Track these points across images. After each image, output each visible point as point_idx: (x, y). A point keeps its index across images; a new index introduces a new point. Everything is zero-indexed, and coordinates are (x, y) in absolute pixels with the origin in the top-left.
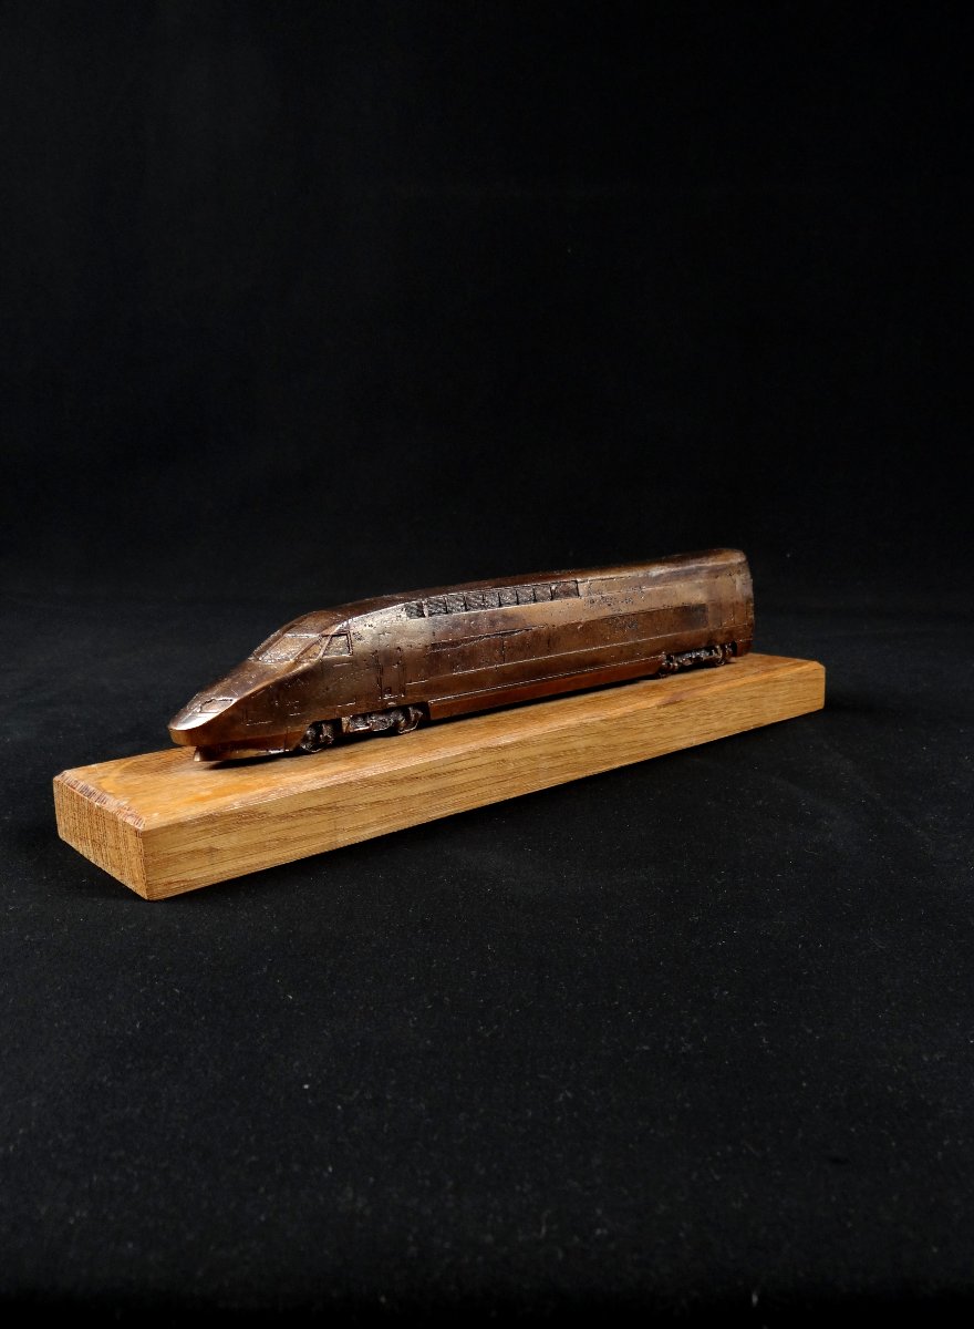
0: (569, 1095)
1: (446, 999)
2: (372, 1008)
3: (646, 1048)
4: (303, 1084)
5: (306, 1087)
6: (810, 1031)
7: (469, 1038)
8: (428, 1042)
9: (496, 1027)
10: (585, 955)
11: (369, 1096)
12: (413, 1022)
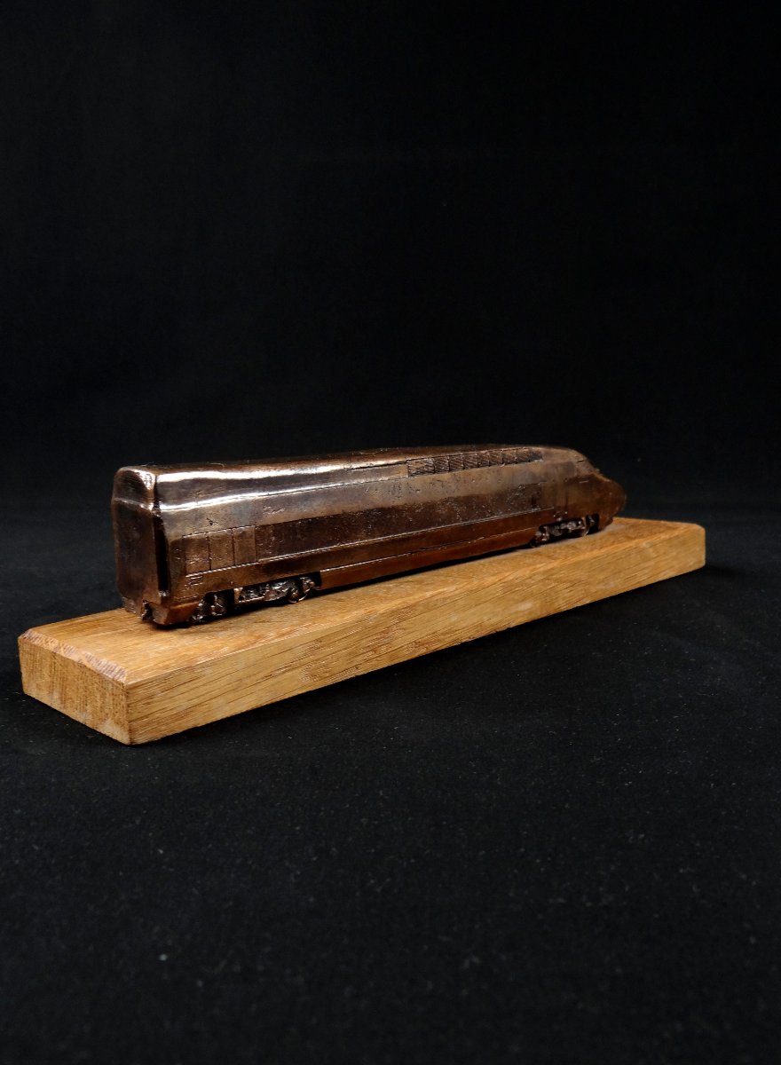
0: (476, 960)
1: (334, 849)
2: (250, 862)
3: (561, 900)
4: (161, 954)
5: (163, 958)
6: (744, 876)
7: (358, 894)
8: (312, 900)
9: (388, 880)
10: (484, 799)
11: (237, 968)
12: (296, 877)
